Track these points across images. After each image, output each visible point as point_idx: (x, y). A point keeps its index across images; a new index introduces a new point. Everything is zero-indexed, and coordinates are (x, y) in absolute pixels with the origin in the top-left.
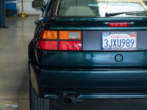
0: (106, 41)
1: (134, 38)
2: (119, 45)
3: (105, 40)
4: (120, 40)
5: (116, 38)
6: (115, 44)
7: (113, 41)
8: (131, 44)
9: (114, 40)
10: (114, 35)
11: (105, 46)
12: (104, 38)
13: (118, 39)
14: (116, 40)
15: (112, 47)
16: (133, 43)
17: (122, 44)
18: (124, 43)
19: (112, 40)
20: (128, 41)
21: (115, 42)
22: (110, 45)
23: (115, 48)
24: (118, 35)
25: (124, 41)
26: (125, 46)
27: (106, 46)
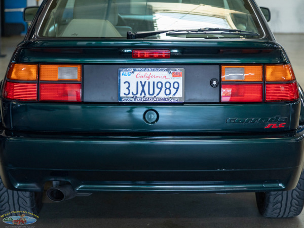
0: (127, 84)
1: (180, 80)
2: (151, 92)
3: (125, 83)
4: (154, 82)
5: (146, 79)
6: (143, 91)
7: (139, 84)
8: (173, 91)
9: (141, 82)
10: (143, 73)
11: (125, 94)
12: (123, 78)
13: (149, 80)
14: (145, 82)
15: (138, 95)
16: (177, 89)
17: (157, 91)
18: (161, 89)
19: (137, 82)
20: (168, 85)
21: (143, 86)
22: (135, 93)
23: (144, 97)
24: (149, 73)
25: (160, 85)
26: (162, 95)
27: (127, 93)
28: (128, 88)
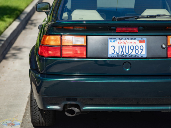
13: (126, 45)
24: (125, 41)
28: (114, 50)
